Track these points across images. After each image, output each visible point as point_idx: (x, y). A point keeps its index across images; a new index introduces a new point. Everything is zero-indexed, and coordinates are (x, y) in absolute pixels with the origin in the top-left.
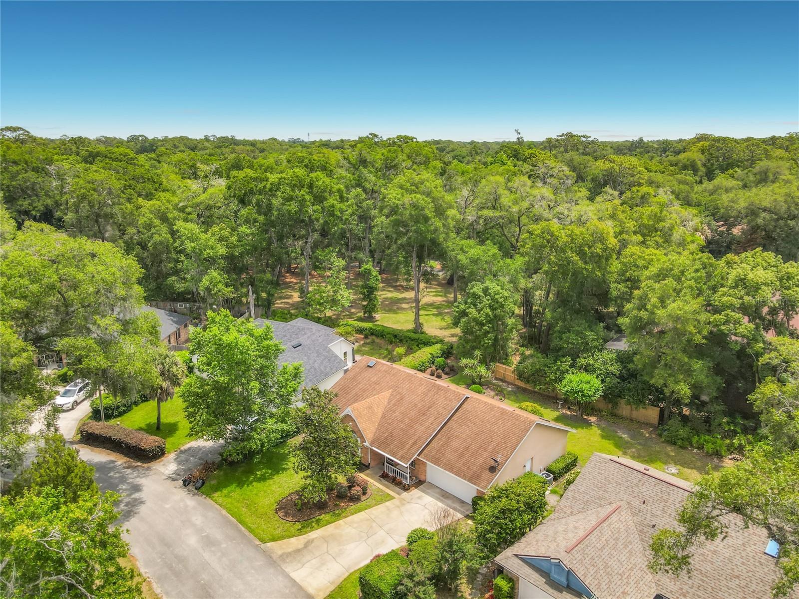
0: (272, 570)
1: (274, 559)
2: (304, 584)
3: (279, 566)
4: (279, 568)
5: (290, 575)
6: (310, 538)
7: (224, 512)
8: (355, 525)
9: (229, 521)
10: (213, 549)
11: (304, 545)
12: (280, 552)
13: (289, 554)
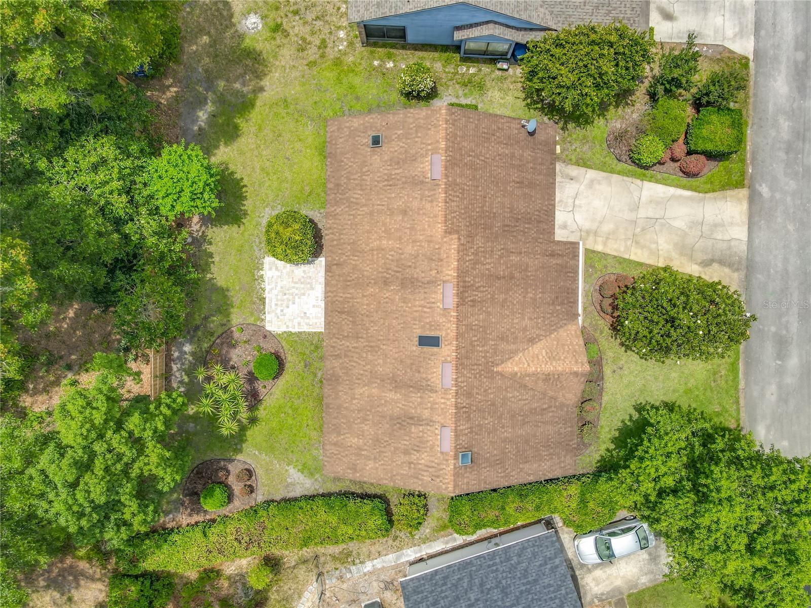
0: (758, 259)
1: (745, 271)
2: (745, 219)
3: (747, 258)
4: (749, 256)
5: (746, 239)
6: (700, 269)
7: (742, 385)
8: (653, 246)
9: (747, 364)
10: (784, 332)
11: (711, 265)
12: (736, 275)
13: (730, 266)
